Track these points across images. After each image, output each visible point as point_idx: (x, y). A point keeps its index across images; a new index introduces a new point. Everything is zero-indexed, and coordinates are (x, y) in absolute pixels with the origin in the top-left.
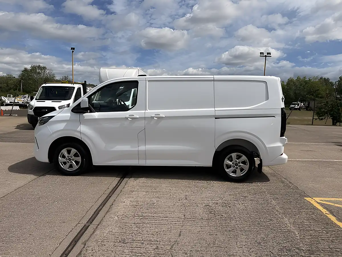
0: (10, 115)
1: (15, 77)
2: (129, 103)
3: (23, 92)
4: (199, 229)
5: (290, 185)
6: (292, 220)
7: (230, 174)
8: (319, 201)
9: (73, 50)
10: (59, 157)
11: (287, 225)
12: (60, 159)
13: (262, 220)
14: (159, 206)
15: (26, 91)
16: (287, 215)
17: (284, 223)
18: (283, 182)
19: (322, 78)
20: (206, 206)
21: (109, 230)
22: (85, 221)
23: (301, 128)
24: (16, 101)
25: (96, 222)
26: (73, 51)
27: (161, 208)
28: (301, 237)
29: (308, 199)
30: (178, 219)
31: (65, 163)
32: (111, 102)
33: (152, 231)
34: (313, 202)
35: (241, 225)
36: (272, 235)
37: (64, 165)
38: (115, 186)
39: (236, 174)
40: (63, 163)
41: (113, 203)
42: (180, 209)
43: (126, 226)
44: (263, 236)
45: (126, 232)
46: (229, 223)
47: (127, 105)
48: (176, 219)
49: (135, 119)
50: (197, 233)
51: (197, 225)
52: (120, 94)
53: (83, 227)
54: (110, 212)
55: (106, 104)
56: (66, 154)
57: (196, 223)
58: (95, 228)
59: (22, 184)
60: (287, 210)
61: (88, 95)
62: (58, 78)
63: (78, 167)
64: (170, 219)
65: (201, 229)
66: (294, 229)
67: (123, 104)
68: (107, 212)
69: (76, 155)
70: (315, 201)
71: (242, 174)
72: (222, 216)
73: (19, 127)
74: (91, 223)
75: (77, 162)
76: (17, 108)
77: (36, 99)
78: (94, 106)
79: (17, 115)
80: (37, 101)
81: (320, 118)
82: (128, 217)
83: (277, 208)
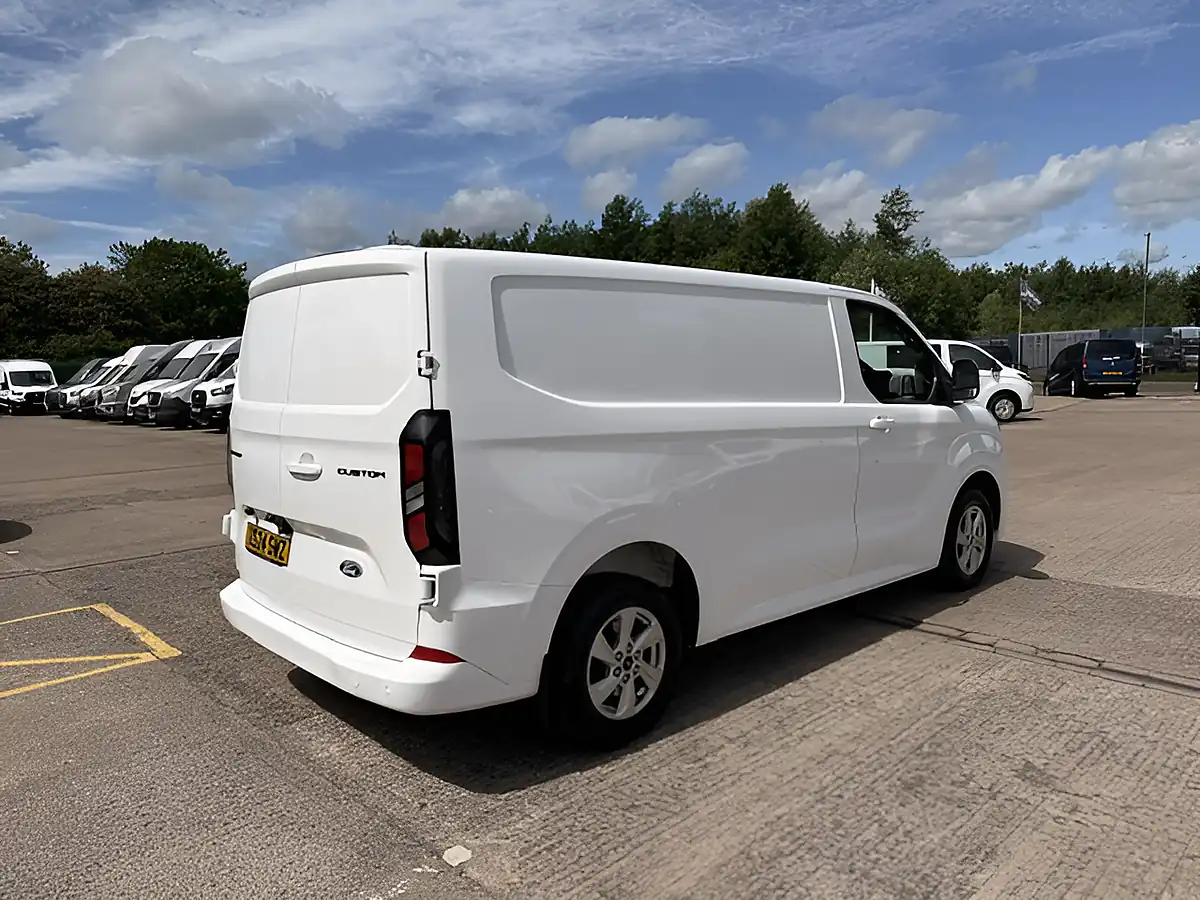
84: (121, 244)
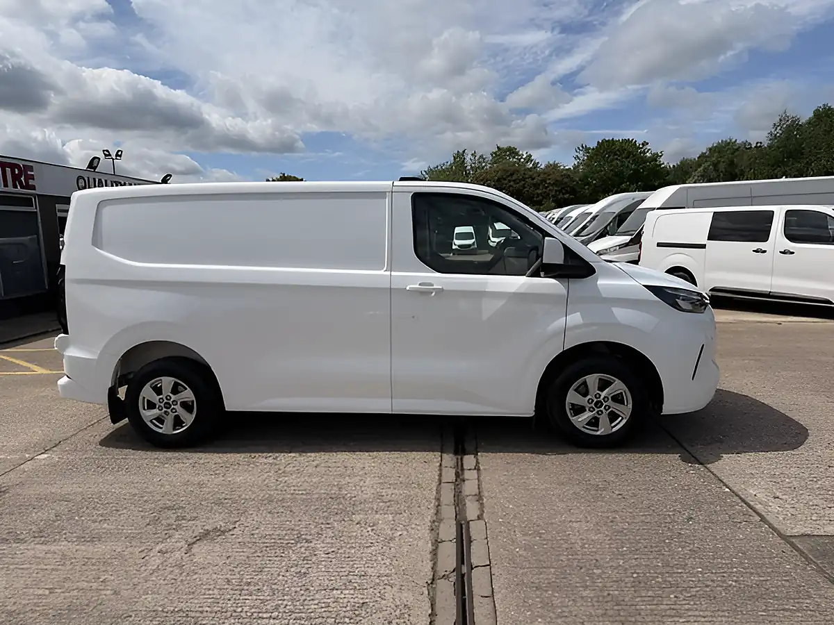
84: (583, 147)
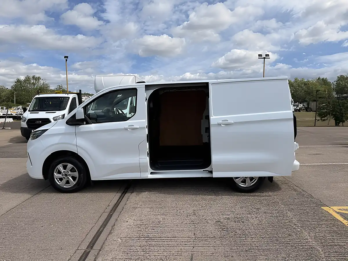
0: (3, 129)
1: (7, 88)
2: (126, 111)
3: (16, 103)
4: (212, 250)
5: (304, 193)
6: (312, 234)
7: (240, 184)
8: (338, 211)
9: (67, 58)
10: (55, 174)
11: (309, 240)
12: (56, 175)
13: (280, 235)
14: (166, 225)
15: (19, 103)
16: (306, 228)
17: (305, 238)
18: (295, 190)
19: (320, 78)
20: (217, 222)
21: (112, 256)
22: (84, 247)
23: (304, 130)
24: (9, 113)
25: (97, 246)
26: (66, 60)
27: (168, 227)
28: (326, 255)
29: (325, 208)
30: (188, 239)
31: (61, 179)
32: (108, 111)
33: (161, 255)
34: (331, 212)
35: (258, 243)
36: (294, 254)
37: (60, 181)
38: (116, 203)
39: (245, 183)
40: (58, 180)
41: (115, 223)
42: (189, 227)
43: (131, 251)
44: (284, 256)
45: (131, 258)
46: (245, 241)
47: (125, 113)
48: (186, 239)
49: (136, 129)
50: (211, 255)
51: (209, 245)
52: (118, 103)
53: (83, 254)
54: (112, 234)
55: (103, 114)
56: (62, 170)
57: (208, 243)
58: (96, 254)
59: (15, 205)
60: (305, 222)
61: (83, 105)
62: (52, 88)
63: (75, 183)
64: (179, 239)
65: (215, 251)
66: (316, 245)
67: (121, 113)
68: (109, 234)
69: (72, 170)
70: (333, 211)
71: (251, 183)
72: (236, 232)
73: (11, 140)
74: (92, 248)
75: (74, 178)
76: (11, 120)
77: (29, 111)
78: (91, 117)
79: (10, 128)
80: (30, 113)
81: (322, 119)
82: (133, 239)
83: (294, 220)
